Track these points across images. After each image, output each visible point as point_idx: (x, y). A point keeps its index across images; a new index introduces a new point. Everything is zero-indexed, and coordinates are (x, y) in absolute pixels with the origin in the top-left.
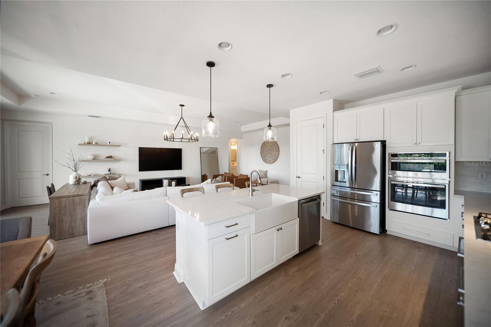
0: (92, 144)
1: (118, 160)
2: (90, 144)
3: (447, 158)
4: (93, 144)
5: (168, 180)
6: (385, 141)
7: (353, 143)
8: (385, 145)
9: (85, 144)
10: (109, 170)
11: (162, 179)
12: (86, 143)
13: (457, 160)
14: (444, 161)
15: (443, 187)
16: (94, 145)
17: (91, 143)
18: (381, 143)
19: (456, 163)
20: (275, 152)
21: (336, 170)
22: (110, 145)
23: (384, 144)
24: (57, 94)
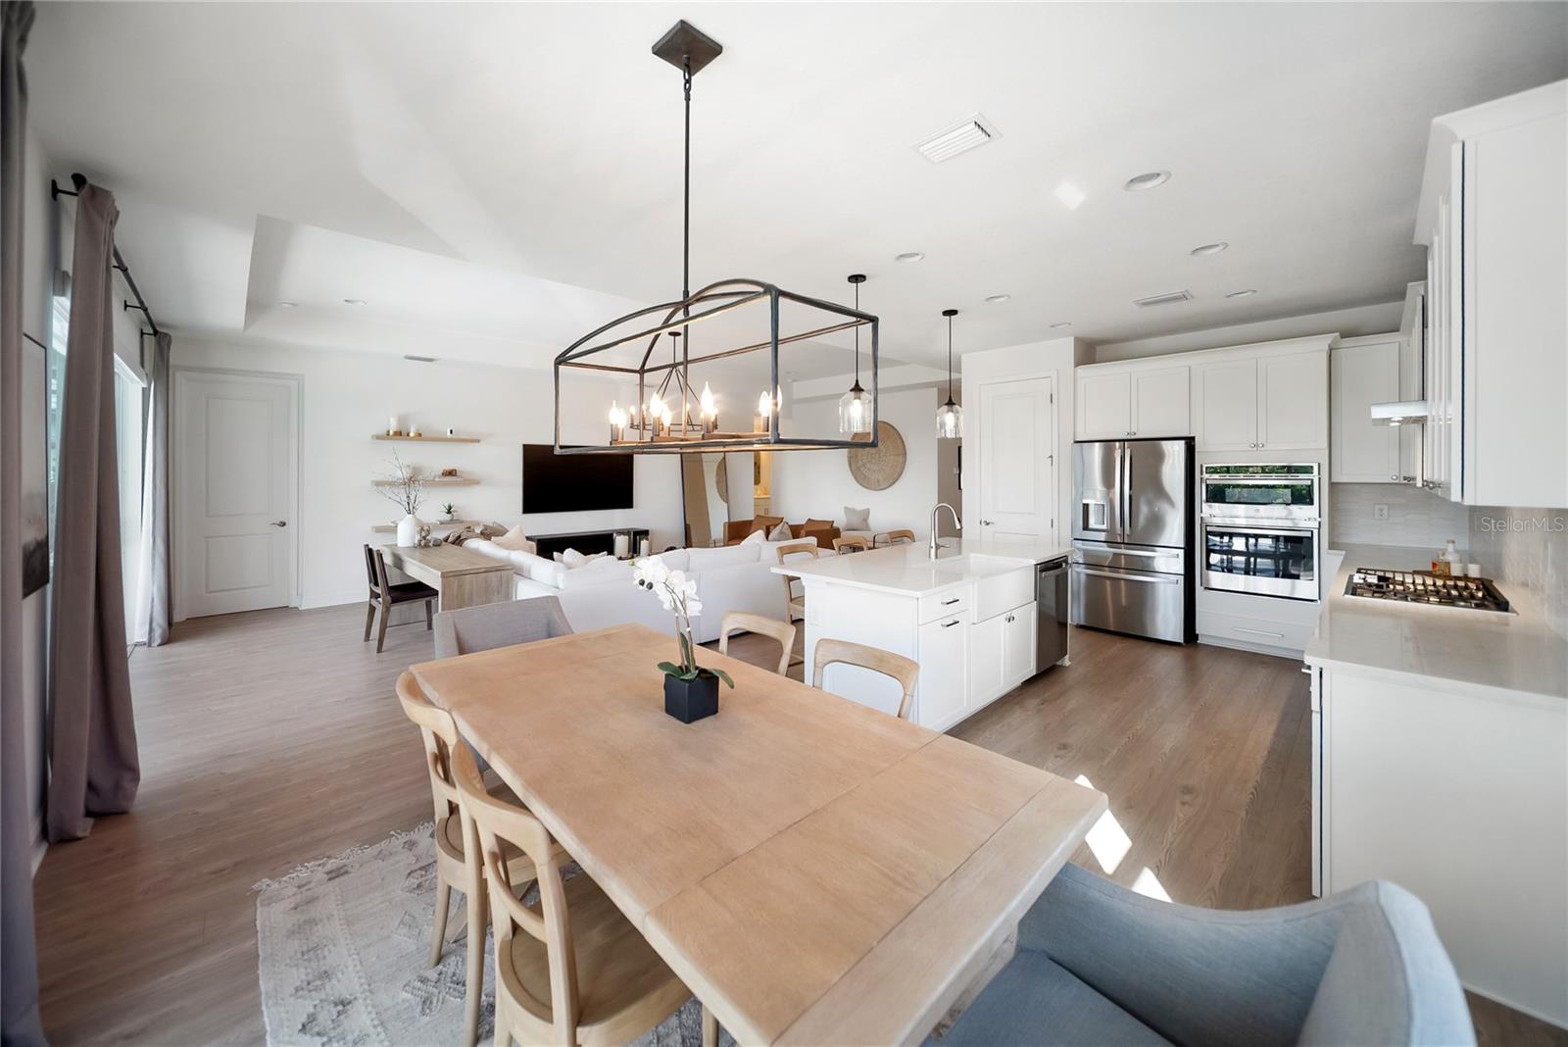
0: (408, 435)
1: (471, 482)
2: (401, 435)
3: (1315, 476)
4: (412, 435)
5: (627, 537)
6: (1193, 438)
7: (1124, 441)
8: (1194, 447)
9: (388, 435)
10: (449, 512)
11: (612, 535)
12: (391, 433)
13: (1333, 480)
14: (1309, 483)
15: (1309, 534)
16: (412, 439)
17: (404, 433)
18: (1186, 443)
19: (1332, 485)
20: (892, 457)
21: (1084, 504)
22: (455, 439)
23: (1190, 444)
24: (361, 303)
